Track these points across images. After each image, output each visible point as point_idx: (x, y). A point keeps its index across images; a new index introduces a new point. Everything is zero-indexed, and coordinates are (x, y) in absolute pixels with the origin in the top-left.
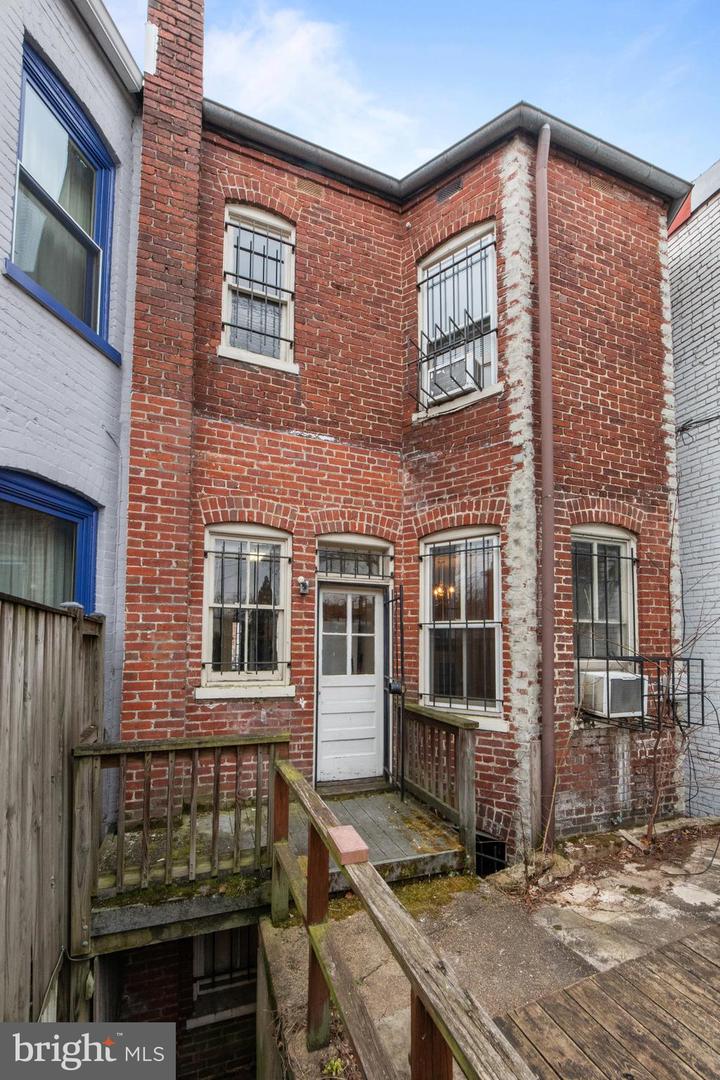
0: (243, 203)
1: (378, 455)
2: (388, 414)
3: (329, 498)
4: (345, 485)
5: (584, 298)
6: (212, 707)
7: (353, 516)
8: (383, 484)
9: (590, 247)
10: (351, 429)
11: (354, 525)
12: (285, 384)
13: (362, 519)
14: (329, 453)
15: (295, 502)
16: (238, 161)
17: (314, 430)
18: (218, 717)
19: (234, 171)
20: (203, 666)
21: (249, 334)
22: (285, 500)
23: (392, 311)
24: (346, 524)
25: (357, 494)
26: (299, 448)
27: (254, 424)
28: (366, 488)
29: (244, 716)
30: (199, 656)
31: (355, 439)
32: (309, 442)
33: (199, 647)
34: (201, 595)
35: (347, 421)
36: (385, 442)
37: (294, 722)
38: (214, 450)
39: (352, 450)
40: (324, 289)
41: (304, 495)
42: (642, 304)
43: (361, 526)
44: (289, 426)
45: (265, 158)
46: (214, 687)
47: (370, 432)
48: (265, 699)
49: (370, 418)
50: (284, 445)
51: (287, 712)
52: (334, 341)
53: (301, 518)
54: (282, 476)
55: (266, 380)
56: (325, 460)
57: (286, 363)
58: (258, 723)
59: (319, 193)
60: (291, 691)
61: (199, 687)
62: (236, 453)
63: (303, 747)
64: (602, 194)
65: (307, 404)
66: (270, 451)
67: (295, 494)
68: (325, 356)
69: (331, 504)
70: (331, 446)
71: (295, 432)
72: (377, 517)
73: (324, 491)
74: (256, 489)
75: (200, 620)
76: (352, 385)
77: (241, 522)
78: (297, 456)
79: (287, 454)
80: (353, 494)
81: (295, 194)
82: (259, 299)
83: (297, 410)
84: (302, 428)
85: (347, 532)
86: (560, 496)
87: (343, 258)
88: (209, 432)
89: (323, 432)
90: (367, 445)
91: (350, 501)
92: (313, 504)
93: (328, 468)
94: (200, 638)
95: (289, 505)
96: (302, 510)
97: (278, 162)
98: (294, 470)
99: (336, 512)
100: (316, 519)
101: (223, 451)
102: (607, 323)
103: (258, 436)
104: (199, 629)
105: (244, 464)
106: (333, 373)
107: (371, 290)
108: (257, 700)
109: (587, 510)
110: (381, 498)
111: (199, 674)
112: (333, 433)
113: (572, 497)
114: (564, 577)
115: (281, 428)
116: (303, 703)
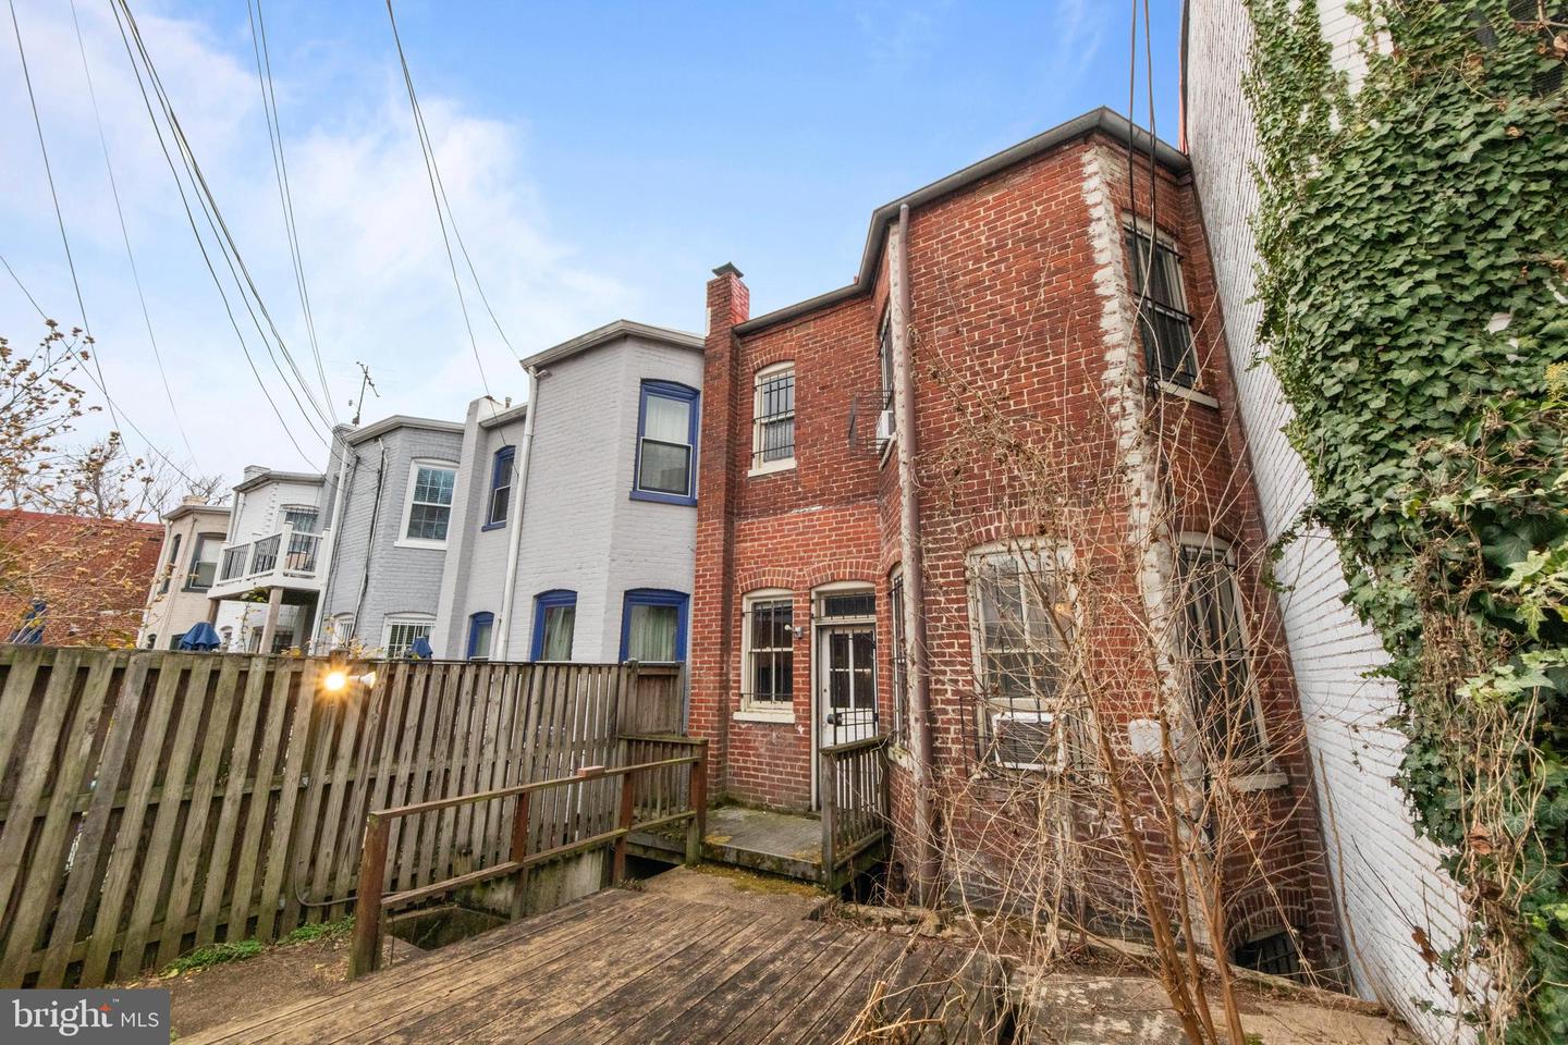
0: (764, 367)
1: (859, 507)
2: (865, 470)
3: (818, 556)
4: (831, 542)
5: (973, 315)
6: (743, 726)
7: (837, 567)
8: (863, 532)
9: (978, 260)
10: (835, 494)
11: (838, 574)
12: (788, 478)
13: (845, 567)
14: (818, 519)
15: (796, 565)
16: (760, 343)
17: (807, 505)
18: (747, 734)
19: (757, 351)
20: (741, 695)
21: (773, 453)
22: (788, 566)
23: (867, 381)
24: (832, 574)
25: (839, 547)
26: (796, 523)
27: (768, 515)
28: (848, 540)
29: (764, 736)
30: (739, 688)
31: (838, 501)
32: (804, 516)
33: (739, 682)
34: (740, 644)
35: (832, 488)
36: (864, 495)
37: (795, 746)
38: (746, 541)
39: (836, 511)
40: (814, 396)
41: (801, 558)
42: (1059, 271)
43: (844, 573)
44: (791, 508)
45: (775, 329)
46: (752, 711)
47: (851, 491)
48: (775, 724)
49: (851, 479)
50: (787, 524)
51: (790, 735)
52: (821, 431)
53: (799, 576)
54: (786, 548)
55: (776, 481)
56: (814, 526)
57: (790, 464)
58: (772, 743)
59: (809, 328)
60: (790, 718)
61: (739, 710)
62: (760, 539)
63: (802, 768)
64: (990, 198)
65: (804, 487)
66: (778, 531)
67: (794, 558)
68: (815, 445)
69: (821, 560)
70: (821, 513)
71: (795, 512)
72: (858, 563)
73: (814, 551)
74: (770, 561)
75: (739, 662)
76: (835, 458)
77: (762, 588)
78: (795, 529)
79: (789, 530)
80: (837, 548)
81: (793, 340)
82: (782, 421)
83: (795, 494)
84: (799, 506)
85: (834, 581)
86: (947, 523)
87: (829, 363)
88: (744, 530)
89: (813, 504)
90: (848, 503)
91: (835, 554)
92: (807, 563)
93: (817, 532)
94: (739, 675)
95: (791, 569)
96: (800, 570)
97: (782, 327)
98: (794, 541)
99: (824, 567)
100: (809, 575)
101: (752, 540)
102: (1003, 321)
103: (771, 523)
104: (739, 669)
105: (762, 545)
106: (821, 455)
107: (849, 375)
108: (770, 724)
109: (983, 529)
110: (861, 545)
111: (739, 701)
112: (821, 503)
113: (963, 519)
114: (955, 606)
115: (786, 512)
116: (801, 729)
